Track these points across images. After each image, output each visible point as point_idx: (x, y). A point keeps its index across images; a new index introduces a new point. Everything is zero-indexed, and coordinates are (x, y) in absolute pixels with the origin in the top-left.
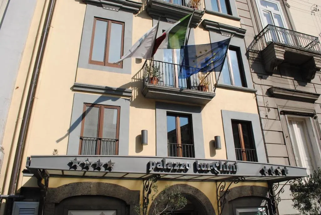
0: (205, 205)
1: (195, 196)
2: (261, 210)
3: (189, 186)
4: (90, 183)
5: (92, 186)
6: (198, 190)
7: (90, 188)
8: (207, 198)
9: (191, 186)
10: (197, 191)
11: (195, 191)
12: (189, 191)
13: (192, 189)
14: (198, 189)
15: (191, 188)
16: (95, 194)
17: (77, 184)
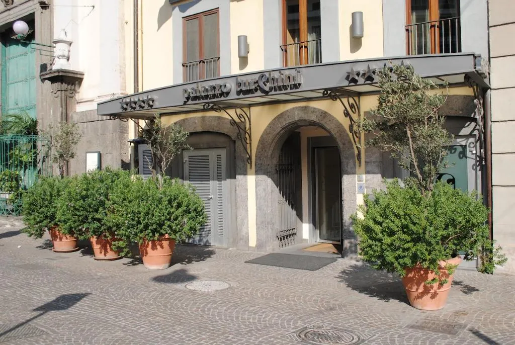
0: (336, 136)
1: (320, 122)
2: (463, 143)
3: (312, 107)
4: (194, 118)
5: (196, 121)
6: (326, 113)
7: (195, 123)
8: (340, 124)
9: (314, 108)
10: (324, 114)
11: (321, 116)
12: (311, 117)
13: (316, 112)
14: (326, 111)
15: (314, 110)
16: (200, 131)
17: (184, 120)
